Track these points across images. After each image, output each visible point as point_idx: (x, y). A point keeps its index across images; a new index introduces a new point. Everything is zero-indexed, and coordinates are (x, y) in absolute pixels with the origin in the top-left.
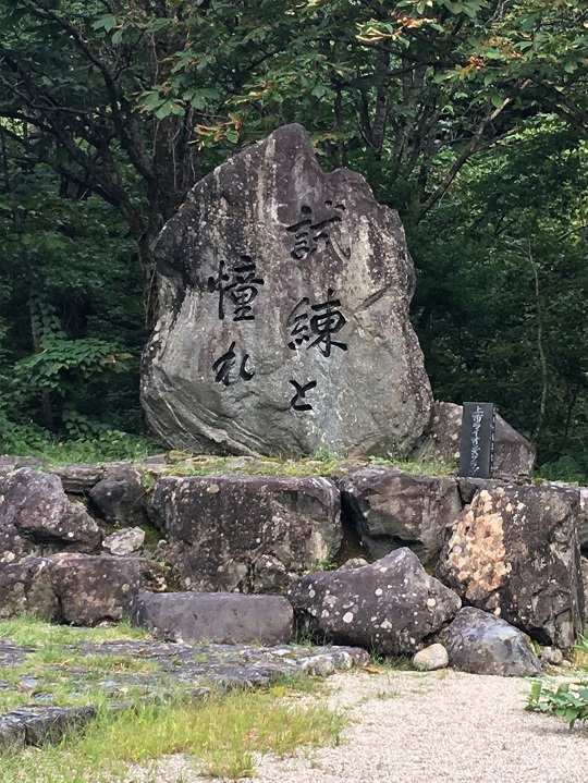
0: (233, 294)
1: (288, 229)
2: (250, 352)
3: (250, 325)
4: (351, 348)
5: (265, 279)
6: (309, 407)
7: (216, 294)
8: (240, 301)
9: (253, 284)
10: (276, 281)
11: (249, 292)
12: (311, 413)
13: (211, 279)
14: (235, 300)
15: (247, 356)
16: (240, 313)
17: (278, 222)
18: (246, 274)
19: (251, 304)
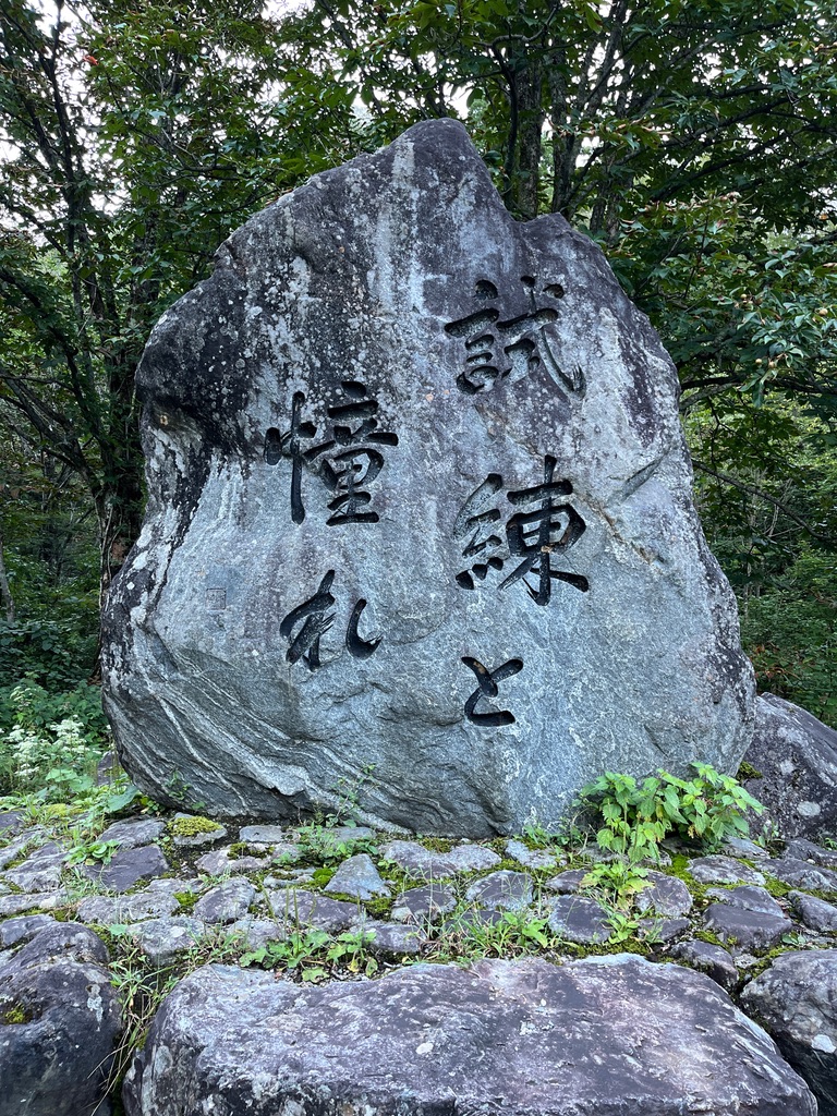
0: (325, 464)
1: (449, 328)
2: (368, 593)
3: (369, 532)
4: (596, 584)
5: (402, 433)
6: (508, 718)
7: (286, 465)
8: (344, 481)
9: (373, 445)
10: (426, 437)
11: (363, 460)
12: (512, 730)
13: (273, 433)
14: (331, 477)
15: (362, 603)
16: (344, 508)
17: (425, 313)
18: (354, 422)
19: (371, 487)
